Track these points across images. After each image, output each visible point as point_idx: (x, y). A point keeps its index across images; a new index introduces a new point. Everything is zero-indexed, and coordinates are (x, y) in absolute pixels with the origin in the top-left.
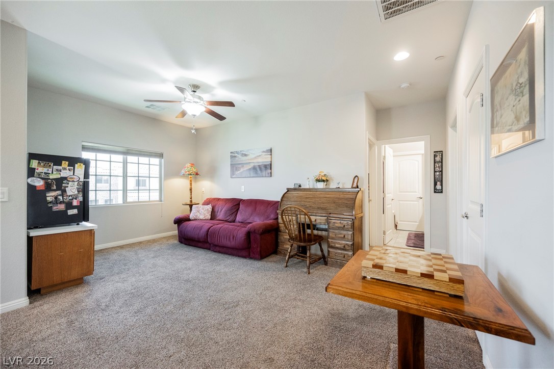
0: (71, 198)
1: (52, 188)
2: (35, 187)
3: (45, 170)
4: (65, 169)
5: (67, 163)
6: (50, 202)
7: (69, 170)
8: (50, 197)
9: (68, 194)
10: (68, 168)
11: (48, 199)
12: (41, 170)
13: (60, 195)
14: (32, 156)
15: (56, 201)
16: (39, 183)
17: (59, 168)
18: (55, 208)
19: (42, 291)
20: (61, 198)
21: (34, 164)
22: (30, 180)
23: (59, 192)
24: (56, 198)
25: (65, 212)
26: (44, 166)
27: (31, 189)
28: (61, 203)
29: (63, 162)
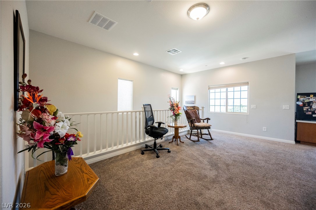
0: (314, 110)
1: (306, 106)
2: (299, 105)
3: (303, 99)
4: (311, 98)
5: (313, 95)
6: (305, 111)
7: (314, 98)
8: (305, 109)
9: (313, 108)
10: (313, 97)
11: (304, 109)
12: (302, 99)
13: (309, 108)
14: (298, 94)
15: (307, 111)
16: (300, 104)
17: (309, 97)
18: (307, 113)
19: (301, 142)
20: (310, 109)
21: (299, 97)
22: (297, 103)
23: (309, 107)
24: (307, 109)
25: (311, 115)
26: (303, 97)
27: (298, 106)
28: (310, 111)
29: (311, 95)
